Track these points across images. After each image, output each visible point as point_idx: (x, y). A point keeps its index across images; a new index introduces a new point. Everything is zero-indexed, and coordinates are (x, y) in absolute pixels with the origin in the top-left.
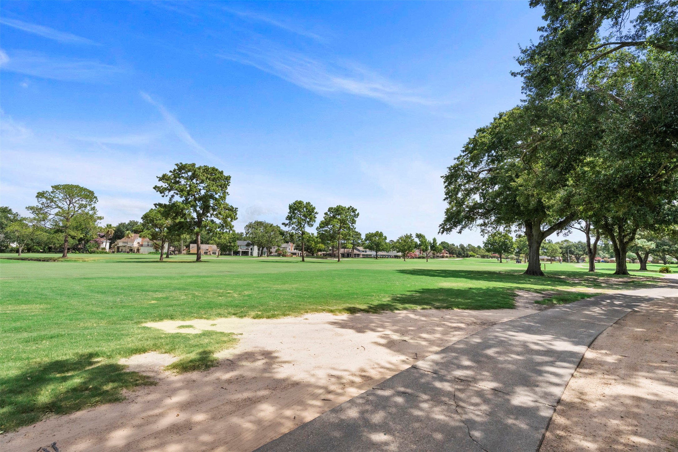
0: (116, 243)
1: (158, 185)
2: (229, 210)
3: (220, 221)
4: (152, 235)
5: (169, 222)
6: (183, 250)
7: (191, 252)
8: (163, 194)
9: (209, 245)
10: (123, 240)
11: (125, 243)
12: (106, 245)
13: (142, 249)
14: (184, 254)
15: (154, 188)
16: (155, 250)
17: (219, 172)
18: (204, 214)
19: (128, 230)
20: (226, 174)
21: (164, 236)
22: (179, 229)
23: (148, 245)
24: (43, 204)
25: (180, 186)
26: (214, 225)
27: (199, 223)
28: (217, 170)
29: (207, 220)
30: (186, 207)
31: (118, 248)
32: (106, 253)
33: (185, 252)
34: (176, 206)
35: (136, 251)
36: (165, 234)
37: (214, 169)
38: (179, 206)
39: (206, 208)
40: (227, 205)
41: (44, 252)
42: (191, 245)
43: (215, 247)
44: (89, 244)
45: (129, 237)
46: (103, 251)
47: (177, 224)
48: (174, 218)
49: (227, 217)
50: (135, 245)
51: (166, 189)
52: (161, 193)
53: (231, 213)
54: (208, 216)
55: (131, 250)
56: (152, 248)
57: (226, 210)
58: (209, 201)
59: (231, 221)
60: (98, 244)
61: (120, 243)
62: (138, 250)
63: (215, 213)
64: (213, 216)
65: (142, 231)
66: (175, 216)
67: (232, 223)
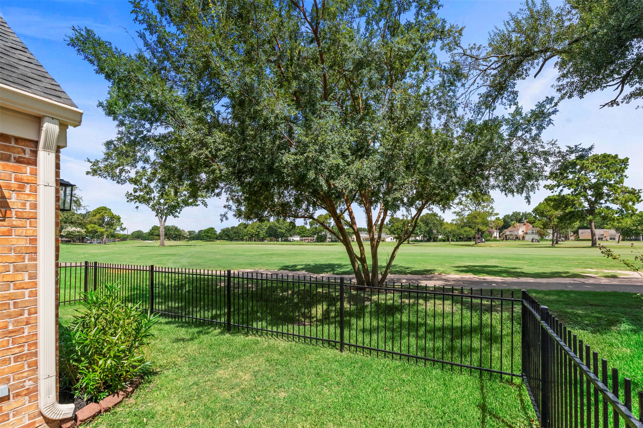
0: (503, 232)
1: (547, 184)
2: (629, 192)
3: (618, 206)
4: (543, 225)
5: (559, 213)
6: (571, 236)
7: (580, 238)
8: (552, 191)
9: (605, 230)
10: (510, 229)
11: (511, 231)
12: (496, 234)
13: (527, 237)
14: (572, 240)
15: (544, 187)
16: (540, 237)
17: (612, 156)
18: (596, 202)
19: (512, 221)
20: (621, 157)
21: (554, 224)
22: (571, 218)
23: (533, 233)
24: (461, 209)
25: (569, 181)
26: (609, 211)
27: (591, 211)
28: (609, 156)
29: (601, 207)
30: (576, 199)
31: (506, 236)
32: (498, 241)
33: (573, 238)
34: (566, 199)
35: (521, 238)
36: (556, 223)
37: (605, 156)
38: (569, 199)
39: (599, 195)
40: (626, 188)
41: (457, 241)
42: (580, 231)
43: (613, 232)
44: (485, 234)
45: (515, 227)
46: (495, 240)
47: (567, 214)
48: (564, 209)
49: (626, 201)
50: (520, 233)
51: (555, 186)
52: (550, 190)
53: (632, 196)
54: (602, 204)
55: (517, 238)
56: (537, 235)
57: (626, 193)
58: (601, 189)
59: (634, 204)
60: (491, 234)
61: (507, 232)
62: (523, 238)
63: (610, 199)
64: (608, 202)
65: (535, 222)
66: (565, 207)
67: (634, 206)
